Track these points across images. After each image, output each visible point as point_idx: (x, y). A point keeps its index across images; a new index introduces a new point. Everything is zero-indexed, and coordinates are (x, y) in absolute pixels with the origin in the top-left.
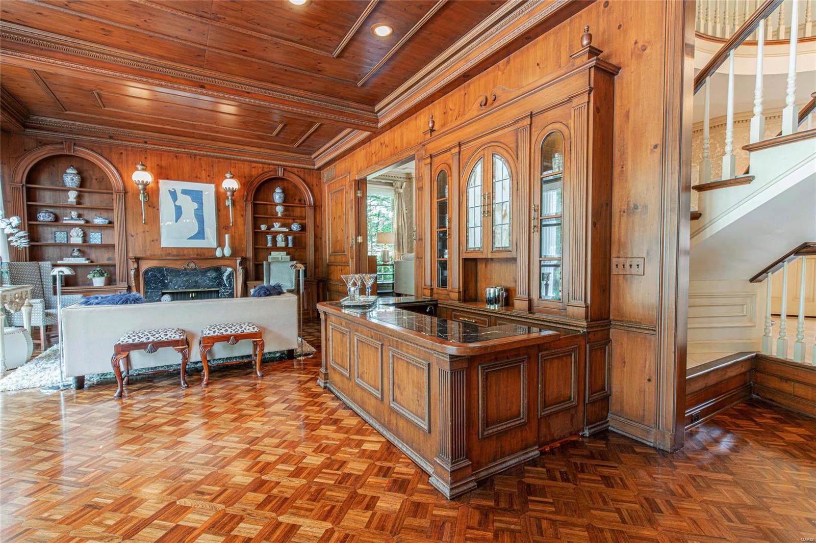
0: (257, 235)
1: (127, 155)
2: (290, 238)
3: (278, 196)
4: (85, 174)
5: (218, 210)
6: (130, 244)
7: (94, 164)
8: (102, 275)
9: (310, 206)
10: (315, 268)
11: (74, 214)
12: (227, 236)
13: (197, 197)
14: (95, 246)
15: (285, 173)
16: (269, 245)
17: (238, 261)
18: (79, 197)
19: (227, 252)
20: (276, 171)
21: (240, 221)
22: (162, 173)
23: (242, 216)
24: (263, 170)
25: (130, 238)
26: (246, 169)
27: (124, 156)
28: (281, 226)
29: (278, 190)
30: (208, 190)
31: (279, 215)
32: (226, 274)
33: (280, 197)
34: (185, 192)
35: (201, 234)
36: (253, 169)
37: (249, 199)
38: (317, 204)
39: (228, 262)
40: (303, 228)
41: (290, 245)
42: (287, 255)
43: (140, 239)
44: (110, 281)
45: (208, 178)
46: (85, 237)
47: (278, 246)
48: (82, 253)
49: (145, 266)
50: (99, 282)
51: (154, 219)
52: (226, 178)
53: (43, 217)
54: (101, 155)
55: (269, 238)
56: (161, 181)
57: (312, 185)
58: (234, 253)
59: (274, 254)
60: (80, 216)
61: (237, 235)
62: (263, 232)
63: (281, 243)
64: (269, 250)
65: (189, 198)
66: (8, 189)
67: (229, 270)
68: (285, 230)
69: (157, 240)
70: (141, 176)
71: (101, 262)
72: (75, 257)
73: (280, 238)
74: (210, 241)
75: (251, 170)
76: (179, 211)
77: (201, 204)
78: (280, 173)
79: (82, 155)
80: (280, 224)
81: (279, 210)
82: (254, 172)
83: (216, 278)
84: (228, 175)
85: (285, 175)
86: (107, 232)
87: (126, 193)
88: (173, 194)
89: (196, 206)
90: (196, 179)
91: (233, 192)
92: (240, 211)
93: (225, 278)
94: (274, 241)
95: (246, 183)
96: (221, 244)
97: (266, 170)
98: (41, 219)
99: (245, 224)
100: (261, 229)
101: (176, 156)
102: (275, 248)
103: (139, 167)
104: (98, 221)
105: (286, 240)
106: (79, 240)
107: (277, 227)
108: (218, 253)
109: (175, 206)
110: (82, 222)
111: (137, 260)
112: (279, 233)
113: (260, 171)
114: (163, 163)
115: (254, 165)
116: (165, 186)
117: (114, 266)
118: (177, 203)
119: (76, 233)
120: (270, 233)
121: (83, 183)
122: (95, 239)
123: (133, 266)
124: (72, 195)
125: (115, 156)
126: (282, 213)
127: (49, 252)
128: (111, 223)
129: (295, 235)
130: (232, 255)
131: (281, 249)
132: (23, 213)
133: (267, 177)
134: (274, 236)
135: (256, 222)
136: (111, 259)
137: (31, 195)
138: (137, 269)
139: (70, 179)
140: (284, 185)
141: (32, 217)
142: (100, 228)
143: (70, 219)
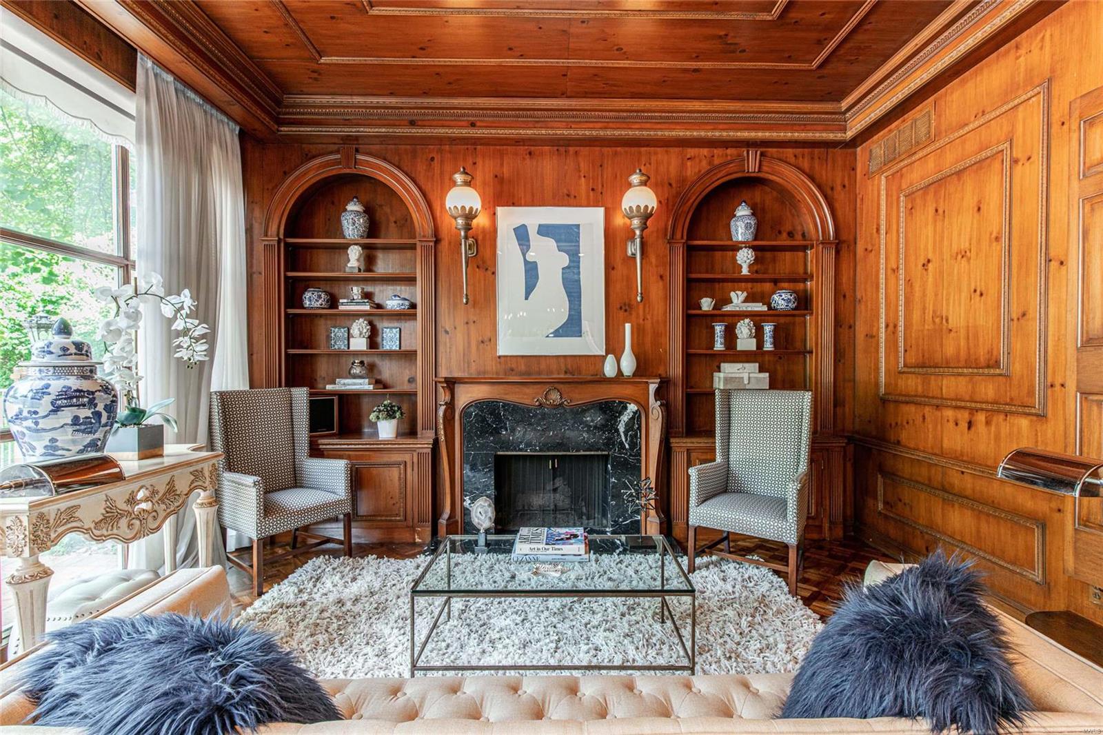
0: (695, 323)
1: (442, 162)
2: (768, 329)
3: (741, 226)
4: (379, 215)
5: (609, 267)
6: (441, 349)
7: (392, 193)
8: (390, 415)
9: (826, 243)
10: (835, 406)
11: (356, 291)
12: (628, 326)
13: (567, 237)
14: (390, 354)
15: (765, 162)
16: (719, 346)
17: (653, 388)
18: (369, 262)
19: (628, 364)
20: (742, 160)
21: (656, 290)
22: (503, 193)
23: (661, 277)
24: (710, 163)
25: (442, 337)
26: (672, 164)
27: (436, 163)
28: (746, 301)
29: (743, 211)
30: (590, 220)
31: (745, 271)
32: (625, 418)
33: (747, 226)
34: (544, 230)
35: (572, 326)
36: (689, 163)
37: (678, 235)
38: (844, 237)
39: (627, 391)
41: (768, 346)
42: (761, 370)
43: (459, 337)
44: (410, 430)
45: (591, 193)
46: (373, 338)
47: (739, 348)
48: (371, 370)
49: (466, 396)
50: (387, 429)
52: (630, 185)
53: (313, 300)
54: (399, 168)
55: (719, 329)
56: (500, 210)
57: (832, 189)
58: (643, 369)
59: (730, 369)
60: (368, 296)
61: (648, 325)
62: (705, 316)
63: (746, 342)
64: (717, 360)
65: (551, 243)
66: (261, 249)
67: (632, 407)
68: (759, 307)
69: (490, 340)
70: (462, 199)
72: (355, 377)
73: (744, 330)
74: (591, 341)
75: (683, 165)
76: (531, 271)
77: (574, 256)
78: (752, 166)
79: (368, 171)
80: (745, 294)
81: (745, 258)
82: (690, 171)
83: (601, 428)
84: (635, 179)
85: (765, 168)
86: (407, 326)
87: (437, 241)
88: (521, 234)
89: (565, 260)
90: (567, 199)
91: (646, 217)
92: (657, 266)
93: (621, 428)
94: (731, 336)
95: (672, 198)
96: (614, 347)
97: (717, 161)
98: (307, 304)
99: (668, 298)
100: (700, 308)
101: (530, 153)
102: (732, 354)
103: (459, 178)
104: (392, 304)
105: (759, 335)
106: (359, 343)
107: (737, 300)
108: (609, 369)
109: (526, 262)
110: (367, 308)
111: (451, 383)
112: (741, 315)
113: (705, 166)
114: (506, 171)
115: (692, 150)
116: (508, 218)
117: (415, 394)
118: (531, 256)
119: (359, 328)
120: (722, 317)
121: (373, 229)
122: (390, 339)
123: (444, 397)
124: (354, 255)
125: (421, 168)
126: (750, 266)
127: (323, 368)
128: (413, 306)
129: (782, 320)
130: (636, 374)
131: (746, 357)
132: (278, 294)
133: (720, 178)
134: (731, 321)
135: (693, 288)
136: (412, 380)
137: (295, 257)
138: (451, 405)
139: (352, 221)
140: (757, 195)
141: (294, 300)
142: (397, 316)
143: (353, 304)
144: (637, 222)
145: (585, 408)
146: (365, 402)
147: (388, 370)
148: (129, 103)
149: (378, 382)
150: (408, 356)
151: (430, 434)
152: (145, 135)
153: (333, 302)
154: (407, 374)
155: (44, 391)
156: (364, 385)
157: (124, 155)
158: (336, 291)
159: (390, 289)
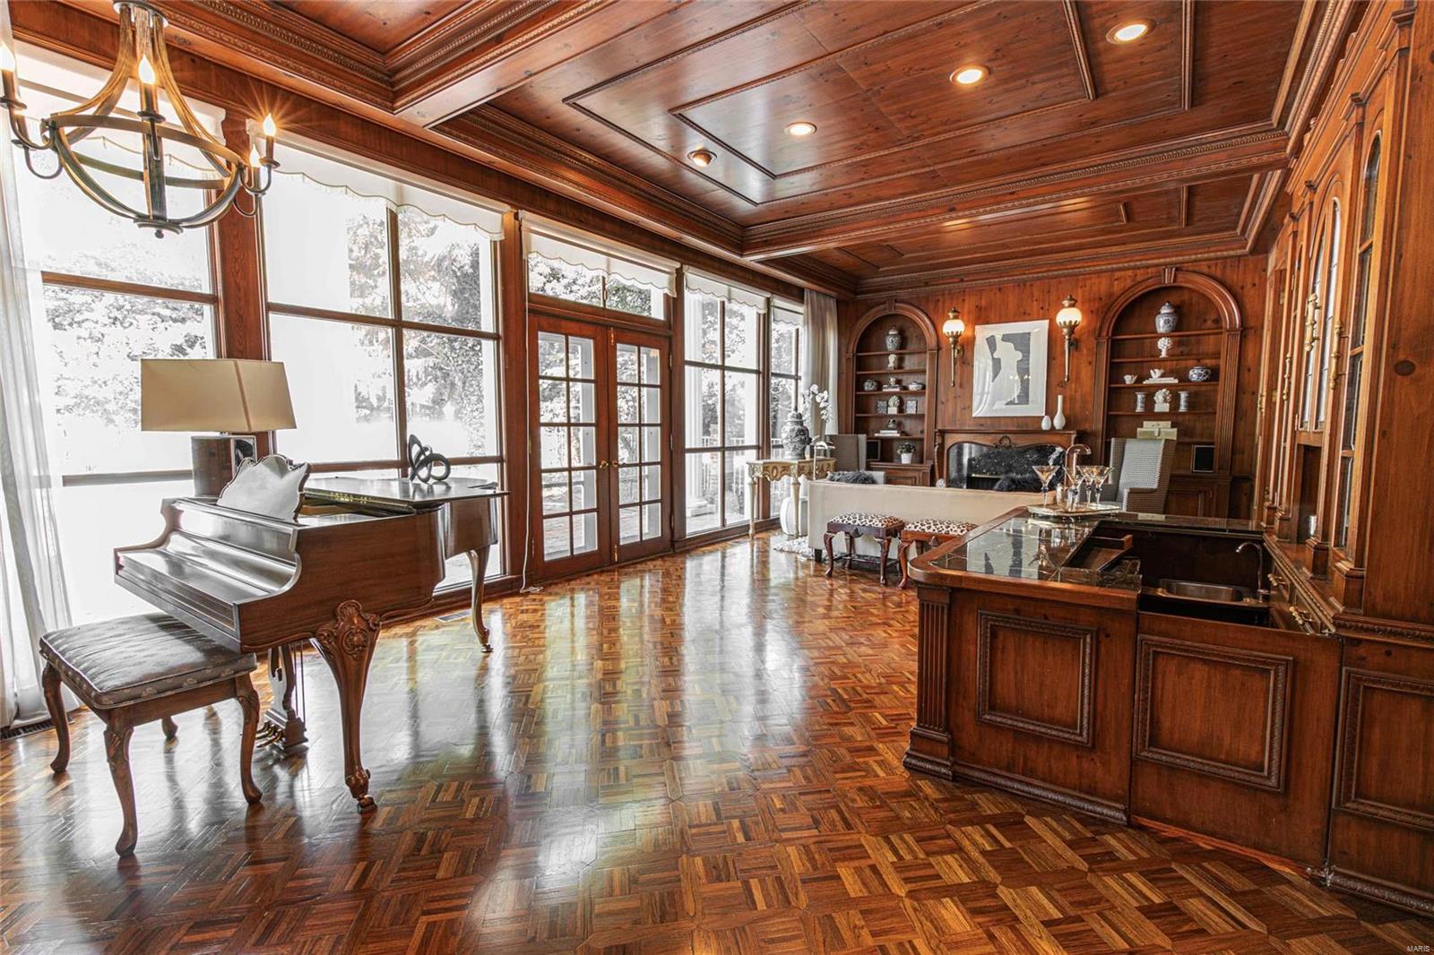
0: (1115, 394)
2: (1183, 395)
3: (1162, 324)
4: (908, 334)
5: (1051, 358)
6: (939, 413)
7: (914, 322)
8: (908, 451)
9: (1232, 329)
10: (1233, 454)
11: (892, 380)
12: (1060, 398)
13: (1022, 342)
14: (911, 416)
15: (1180, 276)
16: (1139, 409)
17: (1073, 437)
18: (900, 360)
19: (1059, 422)
20: (1160, 275)
21: (1086, 372)
22: (982, 316)
23: (1090, 363)
24: (1133, 280)
25: (940, 406)
26: (1101, 286)
27: (940, 304)
28: (1163, 376)
29: (1165, 310)
30: (1037, 330)
31: (1164, 354)
32: (1054, 456)
33: (1167, 322)
34: (1006, 338)
35: (1024, 397)
36: (1116, 282)
37: (1104, 334)
38: (1249, 324)
39: (1056, 439)
40: (1214, 375)
41: (1182, 409)
42: (1172, 427)
43: (949, 406)
44: (919, 457)
45: (1041, 311)
46: (901, 409)
47: (1156, 410)
48: (899, 426)
49: (951, 440)
50: (906, 459)
51: (965, 383)
52: (1063, 307)
53: (868, 386)
54: (918, 308)
55: (1140, 397)
56: (977, 327)
57: (1242, 288)
58: (1069, 425)
59: (1148, 426)
60: (898, 382)
61: (1079, 396)
62: (1129, 388)
63: (1161, 405)
64: (1140, 419)
66: (844, 360)
67: (1059, 449)
68: (1172, 381)
70: (953, 326)
71: (915, 436)
72: (890, 429)
73: (1159, 397)
74: (1036, 407)
76: (997, 364)
77: (1026, 353)
78: (1168, 280)
79: (900, 312)
80: (1162, 371)
81: (1163, 345)
82: (1117, 287)
83: (1038, 462)
84: (1066, 303)
85: (1179, 279)
86: (920, 399)
87: (939, 349)
88: (991, 342)
89: (1019, 355)
90: (1023, 316)
91: (1072, 328)
92: (1088, 356)
93: (1051, 462)
94: (1149, 402)
95: (1098, 309)
96: (1050, 412)
97: (1139, 278)
98: (866, 388)
99: (1095, 377)
100: (1124, 382)
101: (1000, 289)
102: (1150, 414)
103: (951, 315)
104: (913, 387)
105: (1175, 401)
106: (893, 410)
107: (1156, 376)
108: (1045, 425)
109: (993, 358)
110: (898, 390)
111: (943, 433)
112: (1160, 387)
113: (1129, 283)
114: (984, 303)
115: (1117, 274)
116: (983, 332)
117: (922, 440)
118: (995, 356)
119: (894, 401)
120: (1140, 389)
121: (903, 344)
122: (911, 408)
123: (939, 440)
124: (892, 359)
125: (931, 307)
126: (1168, 350)
127: (873, 424)
128: (924, 388)
129: (1193, 389)
130: (1065, 428)
131: (1160, 417)
132: (852, 383)
133: (1140, 290)
134: (1150, 393)
135: (1115, 372)
136: (922, 432)
137: (861, 363)
138: (942, 446)
139: (891, 342)
140: (1175, 298)
141: (859, 387)
142: (915, 394)
143: (891, 387)
144: (1065, 331)
145: (1026, 449)
146: (896, 444)
147: (909, 425)
148: (801, 309)
149: (903, 433)
150: (919, 417)
151: (930, 463)
152: (806, 323)
153: (879, 387)
154: (920, 429)
155: (793, 430)
156: (894, 434)
157: (797, 330)
158: (881, 379)
159: (911, 378)
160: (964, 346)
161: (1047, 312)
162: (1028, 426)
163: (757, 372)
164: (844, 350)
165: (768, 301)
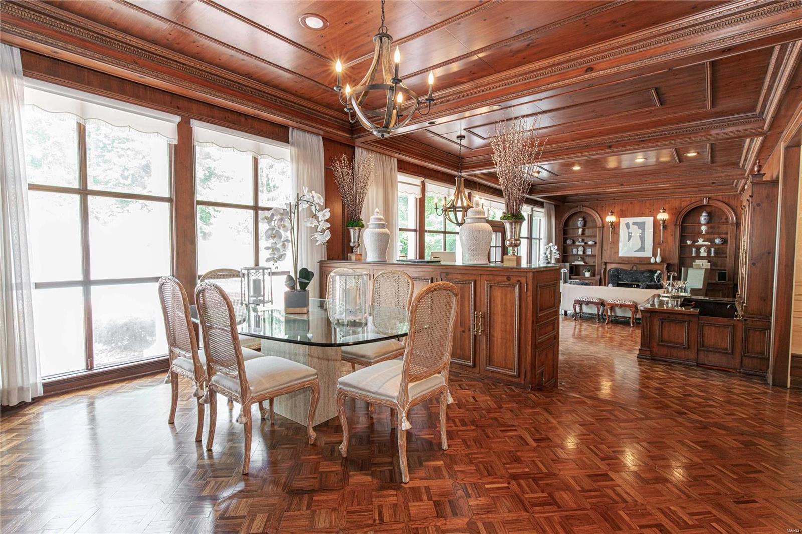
0: (682, 247)
1: (605, 207)
2: (713, 250)
3: (703, 219)
4: (587, 220)
5: (654, 233)
6: (603, 255)
7: (591, 215)
8: (589, 271)
9: (732, 224)
11: (580, 240)
12: (659, 250)
13: (641, 226)
14: (589, 256)
15: (710, 202)
16: (694, 255)
17: (665, 266)
18: (584, 231)
19: (658, 260)
20: (702, 201)
21: (670, 239)
22: (622, 214)
23: (671, 237)
24: (690, 202)
25: (604, 252)
26: (677, 204)
28: (704, 241)
29: (704, 214)
30: (649, 221)
31: (704, 233)
32: (656, 274)
33: (705, 219)
34: (634, 224)
35: (642, 249)
37: (678, 223)
38: (739, 222)
39: (657, 267)
40: (725, 242)
41: (712, 255)
42: (708, 262)
43: (608, 252)
44: (593, 274)
45: (650, 213)
46: (584, 252)
47: (701, 256)
48: (583, 259)
49: (609, 267)
50: (588, 274)
51: (615, 242)
52: (660, 212)
53: (569, 242)
54: (594, 210)
55: (694, 250)
56: (621, 219)
59: (698, 262)
60: (583, 241)
61: (667, 249)
62: (689, 246)
63: (703, 253)
64: (694, 259)
65: (636, 227)
66: (557, 230)
67: (659, 271)
68: (707, 244)
69: (617, 253)
70: (610, 219)
71: (591, 264)
72: (579, 261)
73: (702, 250)
74: (648, 253)
75: (681, 203)
77: (643, 230)
78: (705, 202)
79: (585, 211)
80: (703, 239)
81: (704, 229)
82: (684, 204)
83: (649, 276)
86: (593, 248)
87: (603, 227)
88: (627, 225)
90: (641, 215)
91: (664, 221)
92: (671, 232)
93: (655, 277)
94: (698, 252)
95: (675, 213)
96: (655, 255)
97: (692, 202)
99: (674, 241)
100: (687, 244)
101: (631, 203)
102: (698, 257)
103: (610, 214)
104: (590, 243)
105: (709, 252)
106: (581, 253)
107: (700, 242)
108: (652, 261)
110: (583, 244)
111: (605, 264)
112: (703, 246)
113: (688, 203)
114: (624, 208)
115: (683, 199)
116: (623, 221)
117: (595, 266)
118: (630, 231)
119: (581, 249)
120: (694, 247)
121: (585, 225)
122: (589, 252)
123: (603, 267)
124: (580, 231)
125: (600, 209)
126: (706, 231)
127: (570, 259)
128: (596, 243)
129: (717, 247)
130: (661, 262)
131: (703, 258)
132: (562, 241)
133: (693, 206)
134: (698, 249)
135: (683, 239)
136: (594, 262)
137: (565, 232)
138: (605, 269)
139: (580, 223)
140: (709, 210)
141: (565, 242)
142: (591, 246)
143: (579, 243)
144: (661, 222)
145: (644, 271)
146: (581, 268)
147: (588, 260)
148: (543, 211)
149: (585, 263)
150: (593, 256)
151: (599, 276)
152: (545, 216)
153: (574, 242)
154: (593, 261)
156: (582, 263)
158: (575, 239)
159: (589, 239)
160: (615, 227)
161: (653, 214)
162: (645, 261)
163: (528, 238)
164: (557, 227)
165: (532, 208)
